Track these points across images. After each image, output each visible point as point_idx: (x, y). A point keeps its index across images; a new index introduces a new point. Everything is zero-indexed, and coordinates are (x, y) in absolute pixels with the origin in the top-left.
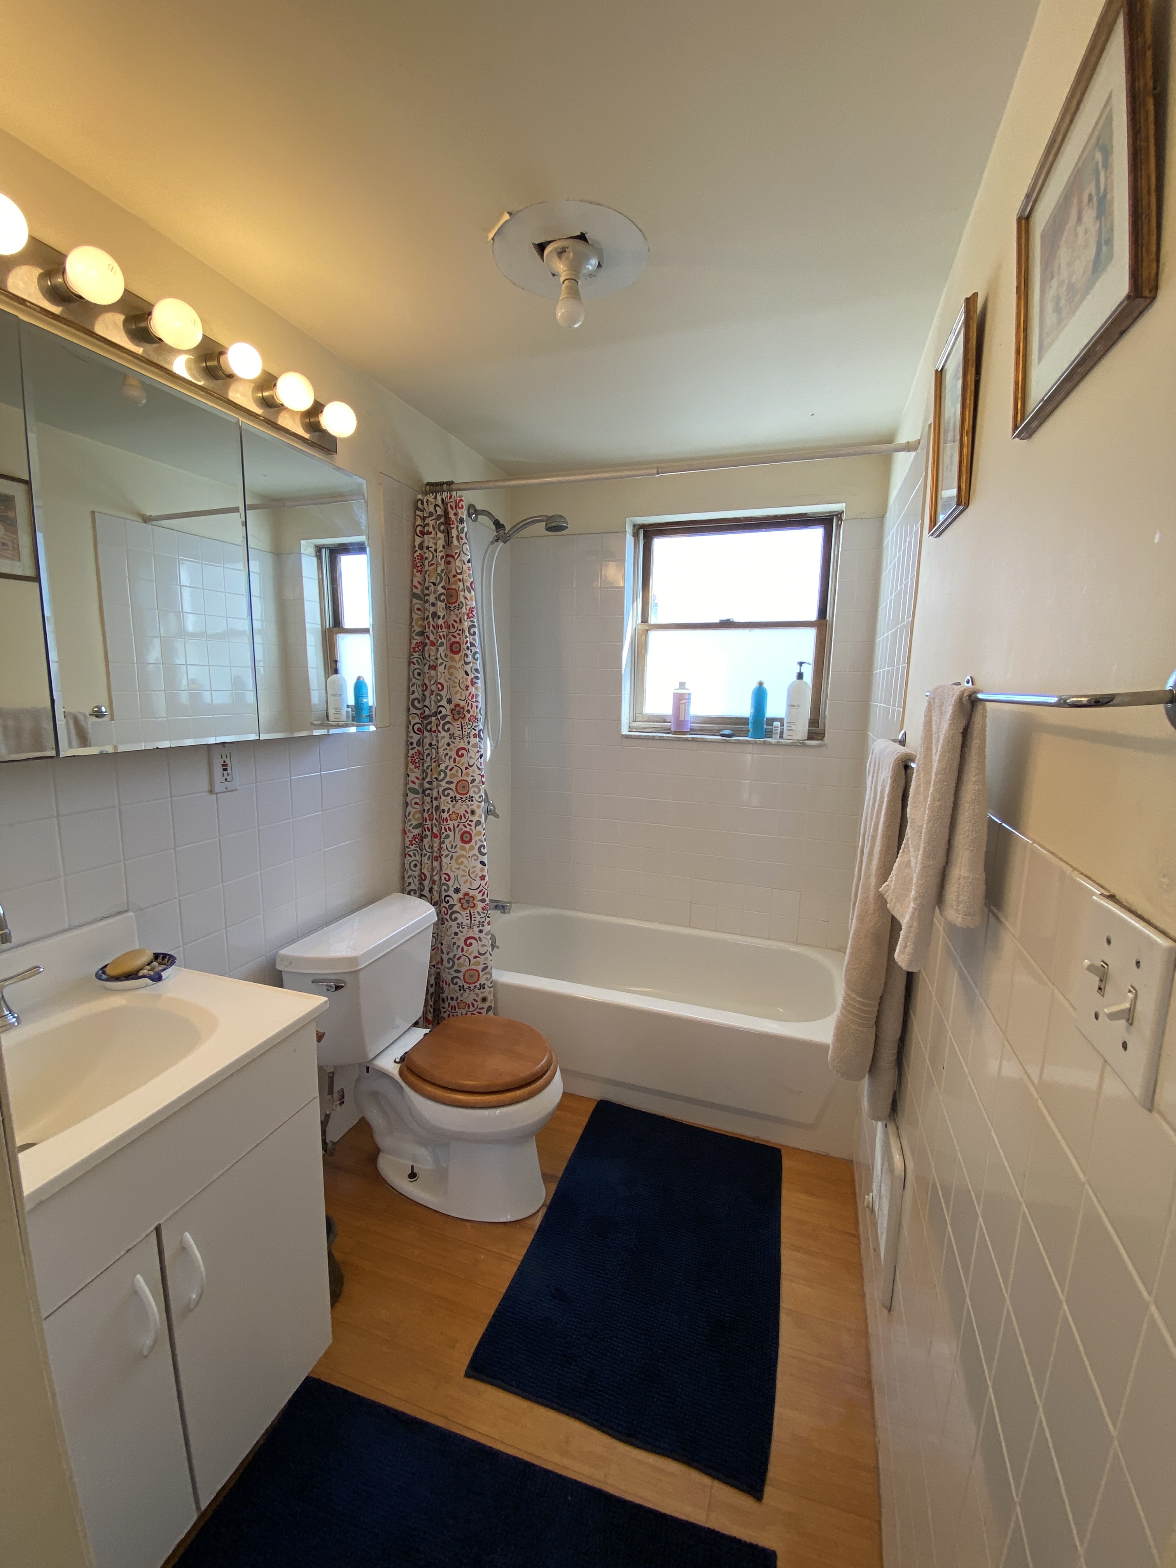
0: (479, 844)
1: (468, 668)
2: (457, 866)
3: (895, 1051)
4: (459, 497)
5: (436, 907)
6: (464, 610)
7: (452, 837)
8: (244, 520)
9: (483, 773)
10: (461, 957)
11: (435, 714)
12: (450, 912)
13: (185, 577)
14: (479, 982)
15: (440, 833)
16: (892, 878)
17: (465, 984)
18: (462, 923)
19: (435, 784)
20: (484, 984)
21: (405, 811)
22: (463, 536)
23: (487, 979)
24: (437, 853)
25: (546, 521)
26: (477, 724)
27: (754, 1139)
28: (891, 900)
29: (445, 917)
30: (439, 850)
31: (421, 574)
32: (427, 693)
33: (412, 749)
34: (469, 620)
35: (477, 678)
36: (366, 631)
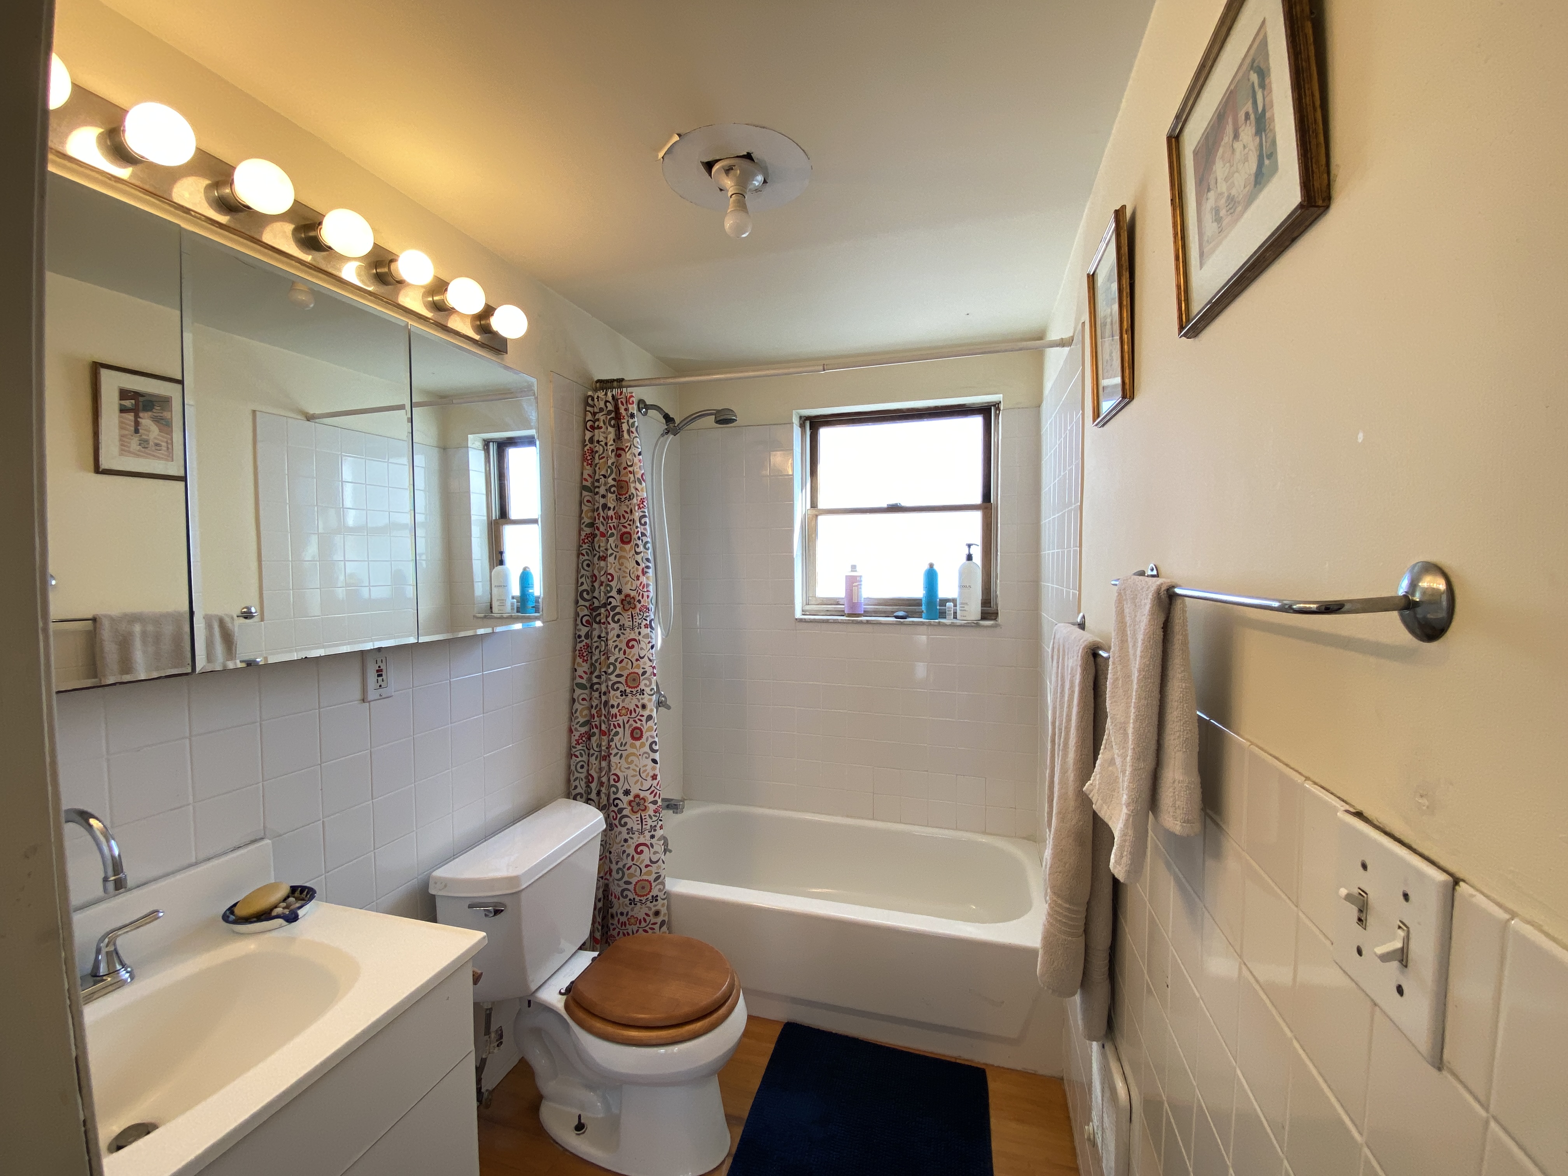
0: (651, 740)
1: (639, 558)
2: (627, 766)
3: (1107, 961)
4: (630, 393)
5: (604, 811)
6: (635, 501)
7: (621, 735)
8: (410, 416)
9: (654, 665)
10: (631, 867)
11: (605, 605)
12: (619, 816)
13: (347, 473)
14: (651, 894)
15: (609, 729)
16: (1095, 776)
17: (636, 897)
18: (632, 828)
19: (603, 678)
20: (657, 896)
21: (572, 708)
22: (633, 430)
23: (660, 890)
24: (605, 752)
25: (715, 414)
26: (648, 614)
27: (956, 1059)
28: (1096, 802)
29: (614, 822)
30: (607, 748)
31: (591, 467)
32: (596, 584)
33: (580, 642)
34: (640, 510)
35: (648, 567)
36: (535, 521)
